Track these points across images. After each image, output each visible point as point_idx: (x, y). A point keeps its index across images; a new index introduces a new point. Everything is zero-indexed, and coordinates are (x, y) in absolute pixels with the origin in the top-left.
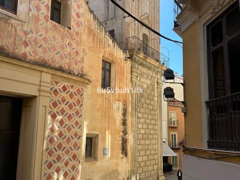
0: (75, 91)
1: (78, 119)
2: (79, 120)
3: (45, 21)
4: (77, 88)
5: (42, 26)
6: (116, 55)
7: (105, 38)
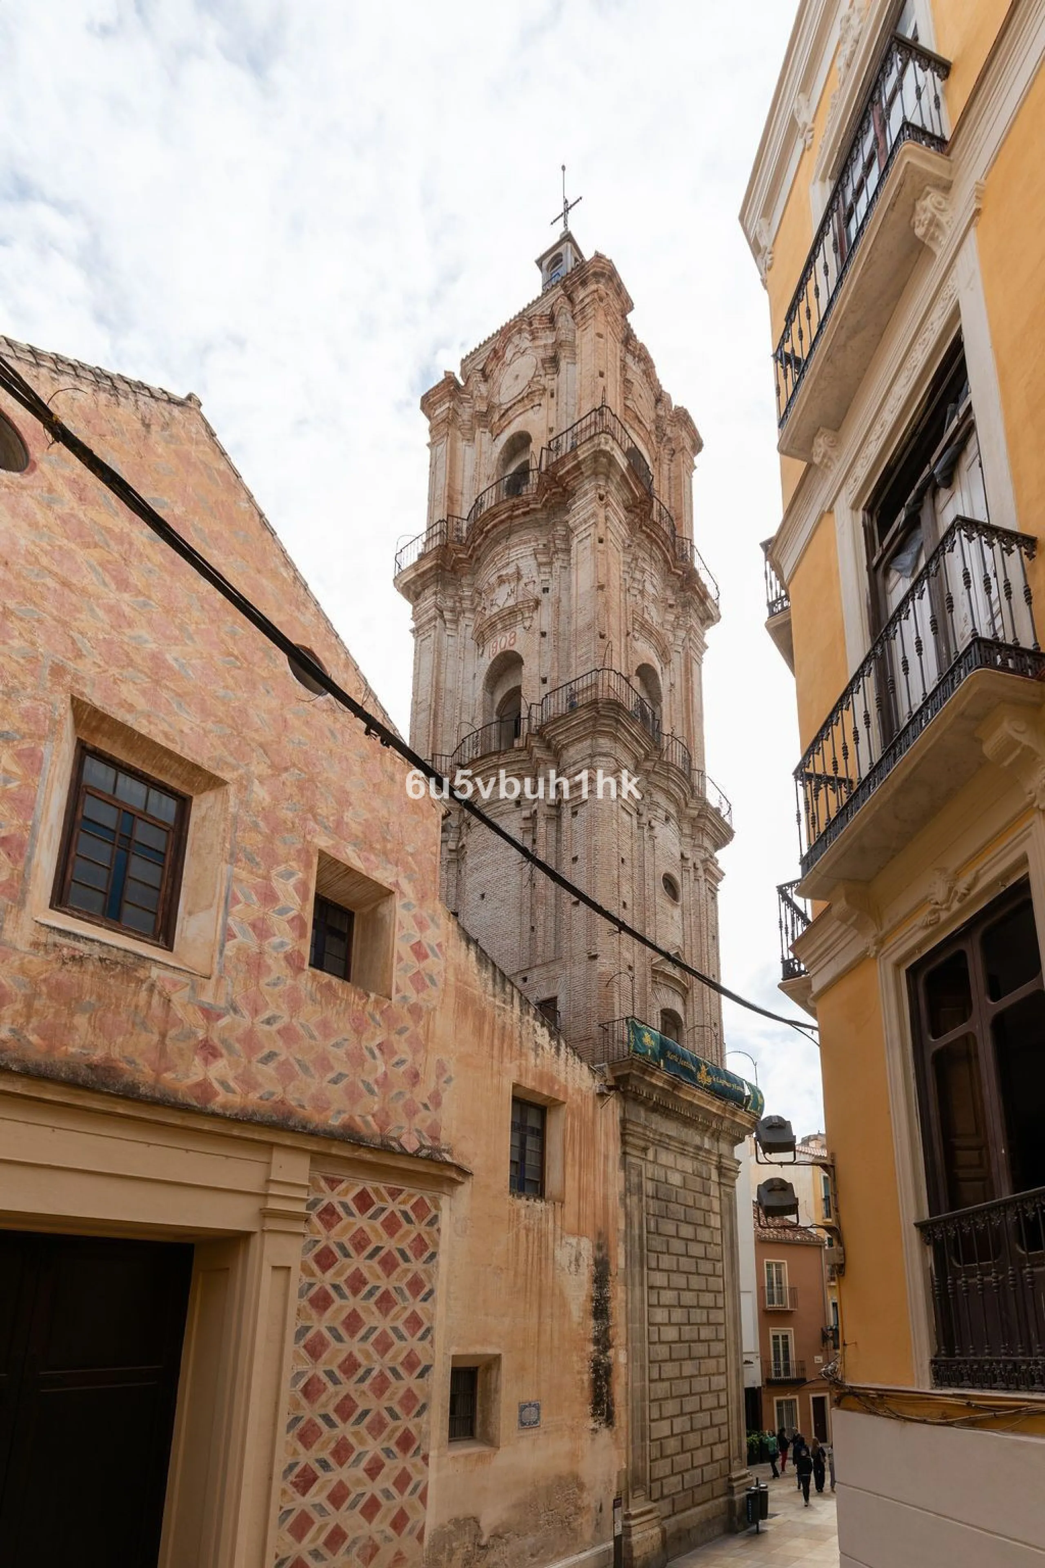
0: (407, 1208)
1: (418, 1306)
2: (422, 1309)
3: (288, 972)
4: (411, 1196)
5: (277, 989)
6: (563, 1080)
7: (522, 1023)
